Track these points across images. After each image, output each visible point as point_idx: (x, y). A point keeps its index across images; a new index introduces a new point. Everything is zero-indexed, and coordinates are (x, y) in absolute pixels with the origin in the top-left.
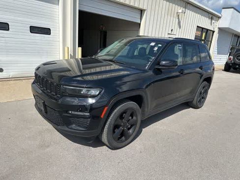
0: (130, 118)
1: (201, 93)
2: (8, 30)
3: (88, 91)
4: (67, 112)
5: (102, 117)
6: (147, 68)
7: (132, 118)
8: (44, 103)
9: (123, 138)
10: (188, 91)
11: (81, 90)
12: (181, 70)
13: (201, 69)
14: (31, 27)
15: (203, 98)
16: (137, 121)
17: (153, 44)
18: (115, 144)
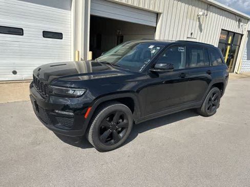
0: (121, 120)
1: (210, 100)
2: (23, 35)
3: (75, 91)
4: (53, 111)
5: (86, 117)
6: (140, 70)
7: (123, 121)
8: (35, 102)
9: (112, 141)
10: (192, 96)
11: (68, 91)
12: (182, 74)
13: (209, 74)
14: (44, 32)
15: (213, 105)
16: (127, 124)
17: (151, 47)
18: (103, 146)
